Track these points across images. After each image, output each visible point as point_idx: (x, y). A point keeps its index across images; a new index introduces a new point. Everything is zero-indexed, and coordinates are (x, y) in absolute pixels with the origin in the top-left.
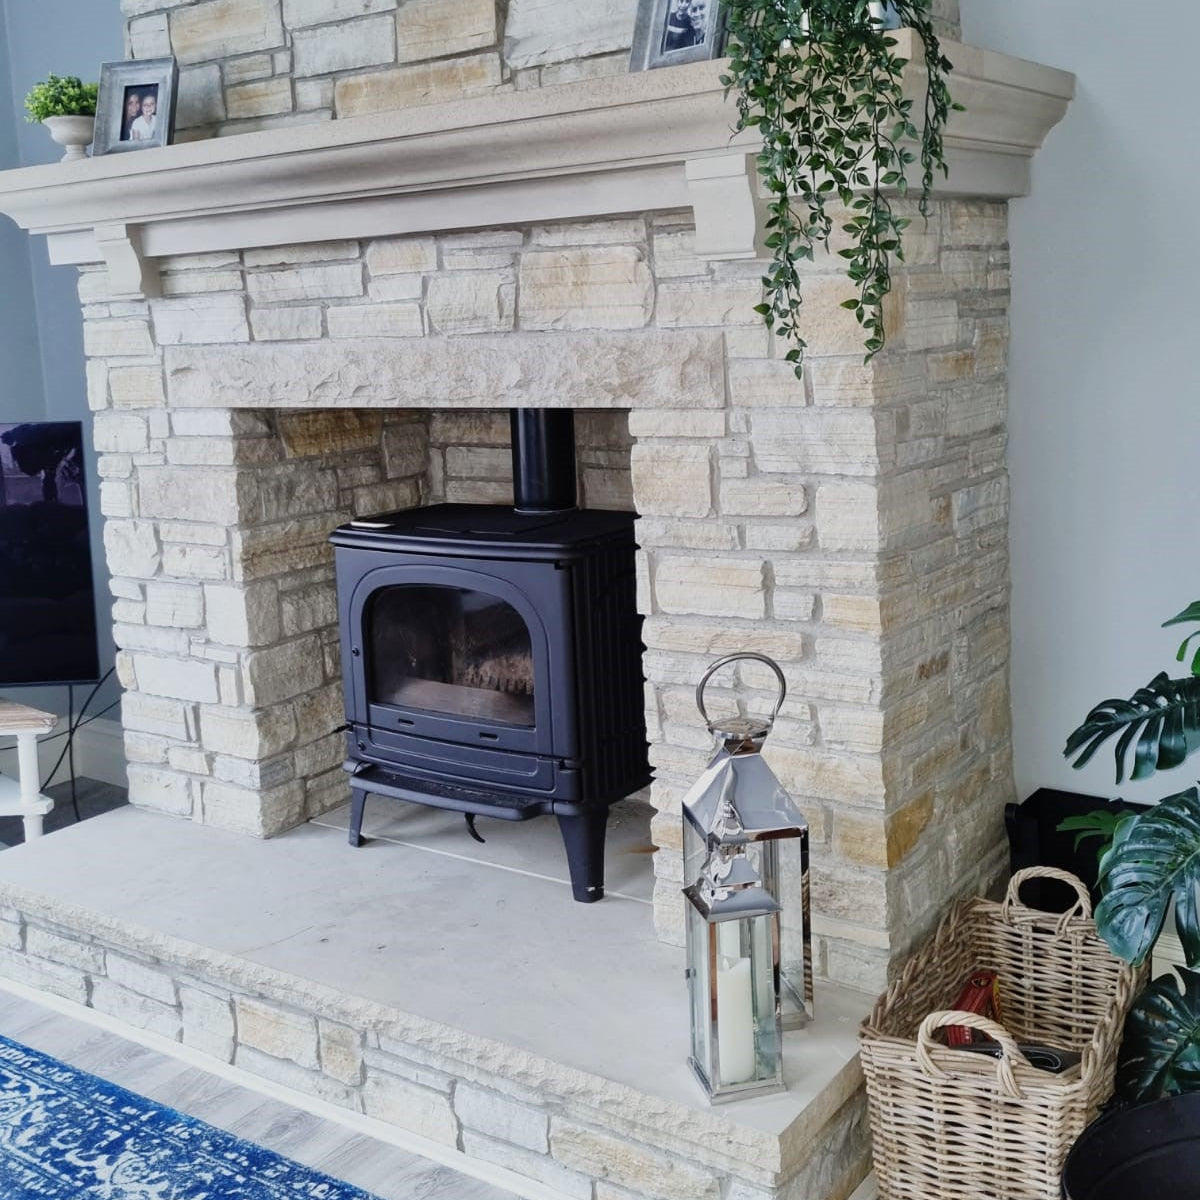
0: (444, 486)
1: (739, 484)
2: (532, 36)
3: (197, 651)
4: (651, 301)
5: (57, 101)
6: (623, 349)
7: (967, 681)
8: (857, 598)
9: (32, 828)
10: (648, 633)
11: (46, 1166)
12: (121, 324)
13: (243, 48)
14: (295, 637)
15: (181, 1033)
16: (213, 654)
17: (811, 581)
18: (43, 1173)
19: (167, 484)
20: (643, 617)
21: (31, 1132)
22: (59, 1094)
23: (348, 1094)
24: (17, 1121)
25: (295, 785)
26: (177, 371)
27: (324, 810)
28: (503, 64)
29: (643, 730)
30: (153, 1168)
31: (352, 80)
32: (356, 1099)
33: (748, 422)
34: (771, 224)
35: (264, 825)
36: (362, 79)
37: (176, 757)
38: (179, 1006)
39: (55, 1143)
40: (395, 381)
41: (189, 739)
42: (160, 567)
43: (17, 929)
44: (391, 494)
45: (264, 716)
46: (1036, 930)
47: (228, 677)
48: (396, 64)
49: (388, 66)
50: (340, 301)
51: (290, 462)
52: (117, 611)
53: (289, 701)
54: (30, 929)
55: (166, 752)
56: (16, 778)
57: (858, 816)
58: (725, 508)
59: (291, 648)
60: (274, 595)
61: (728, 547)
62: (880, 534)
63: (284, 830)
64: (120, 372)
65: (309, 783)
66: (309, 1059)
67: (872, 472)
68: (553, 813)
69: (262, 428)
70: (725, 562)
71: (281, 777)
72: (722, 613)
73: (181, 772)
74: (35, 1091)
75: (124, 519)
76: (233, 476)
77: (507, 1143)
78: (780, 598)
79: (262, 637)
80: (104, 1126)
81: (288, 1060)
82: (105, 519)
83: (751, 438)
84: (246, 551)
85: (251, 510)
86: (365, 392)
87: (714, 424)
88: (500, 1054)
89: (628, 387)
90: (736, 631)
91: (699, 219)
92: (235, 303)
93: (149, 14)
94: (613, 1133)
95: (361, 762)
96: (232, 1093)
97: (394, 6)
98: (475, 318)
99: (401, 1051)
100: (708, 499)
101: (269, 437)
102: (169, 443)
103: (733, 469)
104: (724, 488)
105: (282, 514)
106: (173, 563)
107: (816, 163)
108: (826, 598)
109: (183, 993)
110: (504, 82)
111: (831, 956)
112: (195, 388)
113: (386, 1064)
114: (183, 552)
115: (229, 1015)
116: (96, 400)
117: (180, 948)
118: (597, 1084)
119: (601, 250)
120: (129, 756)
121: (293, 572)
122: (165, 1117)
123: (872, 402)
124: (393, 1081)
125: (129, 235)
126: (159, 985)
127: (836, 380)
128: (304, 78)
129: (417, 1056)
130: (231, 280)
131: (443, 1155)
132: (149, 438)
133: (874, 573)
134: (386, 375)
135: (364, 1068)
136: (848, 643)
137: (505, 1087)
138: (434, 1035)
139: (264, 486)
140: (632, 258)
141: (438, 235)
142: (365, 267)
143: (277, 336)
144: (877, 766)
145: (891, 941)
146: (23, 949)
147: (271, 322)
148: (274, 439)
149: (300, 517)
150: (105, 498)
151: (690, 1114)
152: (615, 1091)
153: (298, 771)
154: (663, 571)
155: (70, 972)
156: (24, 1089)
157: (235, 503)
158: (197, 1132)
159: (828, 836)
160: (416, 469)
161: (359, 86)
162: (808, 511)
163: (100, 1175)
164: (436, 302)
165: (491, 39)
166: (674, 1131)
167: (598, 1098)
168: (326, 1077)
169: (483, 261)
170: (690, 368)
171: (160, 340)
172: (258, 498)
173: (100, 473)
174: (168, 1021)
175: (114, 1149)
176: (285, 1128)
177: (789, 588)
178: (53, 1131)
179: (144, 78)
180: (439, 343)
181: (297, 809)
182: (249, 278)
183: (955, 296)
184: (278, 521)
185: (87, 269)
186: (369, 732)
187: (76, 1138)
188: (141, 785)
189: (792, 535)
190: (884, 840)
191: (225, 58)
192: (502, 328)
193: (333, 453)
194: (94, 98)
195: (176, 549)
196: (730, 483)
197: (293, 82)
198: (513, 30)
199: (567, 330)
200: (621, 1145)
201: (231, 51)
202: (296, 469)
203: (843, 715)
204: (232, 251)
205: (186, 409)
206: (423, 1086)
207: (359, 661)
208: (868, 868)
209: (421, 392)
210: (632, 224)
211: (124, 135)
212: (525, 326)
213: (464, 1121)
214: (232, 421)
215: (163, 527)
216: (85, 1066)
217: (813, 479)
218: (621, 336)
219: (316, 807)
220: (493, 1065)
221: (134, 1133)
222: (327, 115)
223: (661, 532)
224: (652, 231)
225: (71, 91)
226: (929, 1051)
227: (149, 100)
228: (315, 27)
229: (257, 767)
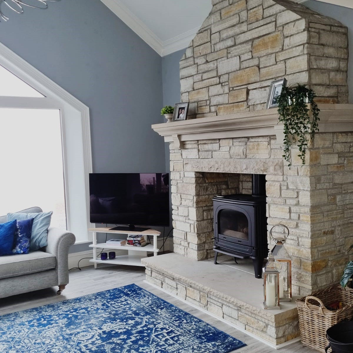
0: (242, 190)
1: (285, 191)
2: (253, 99)
3: (187, 221)
4: (270, 153)
5: (166, 111)
6: (264, 163)
7: (341, 237)
8: (306, 215)
9: (155, 254)
10: (268, 221)
11: (150, 309)
12: (176, 154)
13: (201, 100)
14: (206, 220)
15: (177, 294)
16: (190, 222)
17: (298, 211)
18: (149, 310)
19: (183, 187)
20: (267, 218)
21: (149, 304)
22: (154, 300)
23: (205, 307)
24: (146, 302)
25: (205, 251)
26: (186, 164)
27: (211, 257)
28: (247, 104)
29: (267, 241)
30: (168, 312)
31: (220, 106)
32: (206, 308)
33: (287, 178)
34: (284, 140)
35: (198, 258)
36: (222, 106)
37: (182, 243)
38: (177, 288)
39: (152, 306)
40: (224, 167)
41: (185, 239)
42: (181, 204)
43: (150, 272)
44: (230, 191)
45: (199, 235)
46: (351, 293)
47: (192, 226)
48: (228, 104)
49: (227, 104)
50: (215, 151)
51: (207, 183)
52: (173, 212)
53: (204, 233)
54: (153, 272)
55: (181, 242)
56: (153, 245)
57: (306, 261)
58: (283, 195)
59: (205, 222)
60: (202, 211)
61: (283, 203)
62: (311, 202)
63: (202, 260)
64: (176, 164)
65: (208, 251)
66: (198, 300)
67: (309, 189)
68: (251, 258)
69: (201, 176)
70: (282, 207)
71: (202, 248)
72: (281, 217)
73: (183, 246)
74: (150, 299)
75: (175, 193)
76: (195, 185)
77: (231, 317)
78: (292, 215)
79: (199, 219)
80: (161, 305)
81: (195, 300)
82: (172, 193)
83: (288, 181)
84: (196, 201)
85: (198, 193)
86: (219, 169)
87: (281, 178)
88: (229, 298)
89: (265, 170)
90: (284, 221)
91: (277, 137)
92: (196, 150)
93: (185, 92)
94: (249, 315)
95: (216, 246)
96: (185, 304)
97: (228, 92)
98: (239, 155)
99: (214, 298)
100: (279, 193)
101: (202, 178)
102: (184, 178)
103: (284, 188)
104: (282, 191)
105: (205, 194)
106: (184, 203)
107: (292, 128)
108: (301, 215)
109: (178, 285)
110: (247, 108)
111: (301, 291)
112: (188, 167)
113: (212, 301)
114: (185, 200)
115: (185, 290)
116: (171, 169)
117: (177, 276)
118: (245, 304)
119: (262, 142)
120: (174, 242)
121: (206, 206)
122: (171, 306)
123: (309, 175)
124: (213, 304)
125: (178, 137)
126: (174, 284)
127: (303, 170)
128: (212, 106)
129: (217, 299)
130: (196, 146)
131: (221, 319)
132: (180, 177)
133: (309, 210)
134: (222, 166)
135: (208, 301)
136: (305, 225)
137: (231, 306)
138: (218, 294)
139: (201, 188)
140: (267, 144)
141: (233, 138)
142: (220, 144)
143: (203, 157)
144: (309, 251)
145: (312, 288)
146: (151, 276)
147: (203, 154)
148: (204, 178)
149: (209, 195)
150: (172, 188)
151: (260, 310)
152: (248, 306)
153: (206, 248)
154: (271, 208)
155: (159, 281)
156: (148, 298)
157: (195, 191)
158: (176, 308)
159: (301, 265)
160: (236, 186)
161: (222, 108)
162: (297, 197)
163: (159, 312)
164: (232, 151)
165: (245, 99)
166: (257, 314)
167: (245, 307)
168: (201, 303)
169: (240, 144)
170: (276, 167)
171: (183, 157)
172: (200, 190)
173: (171, 184)
174: (175, 291)
175: (162, 309)
176: (193, 311)
177: (294, 213)
178: (152, 305)
179: (182, 106)
180: (232, 160)
181: (205, 256)
182: (199, 146)
183: (337, 153)
184: (204, 195)
185: (171, 143)
186: (218, 240)
187: (156, 306)
188: (176, 248)
189: (294, 202)
190: (311, 266)
191: (198, 101)
192: (243, 157)
193: (217, 182)
194: (173, 110)
195: (184, 200)
196: (284, 190)
197: (210, 106)
198: (250, 97)
199: (255, 158)
200: (250, 318)
201: (199, 100)
202: (208, 185)
203: (303, 240)
204: (196, 140)
205: (187, 171)
206: (217, 305)
207: (217, 225)
208: (308, 272)
209: (228, 170)
210: (267, 138)
211: (178, 117)
212: (247, 157)
213: (224, 313)
214: (195, 174)
215: (182, 195)
216: (160, 297)
217: (299, 190)
218: (264, 160)
219: (209, 256)
220: (228, 300)
221: (166, 307)
222: (215, 114)
223: (271, 200)
224: (270, 139)
225: (169, 109)
226: (307, 304)
227: (183, 110)
228: (214, 96)
229: (197, 246)
